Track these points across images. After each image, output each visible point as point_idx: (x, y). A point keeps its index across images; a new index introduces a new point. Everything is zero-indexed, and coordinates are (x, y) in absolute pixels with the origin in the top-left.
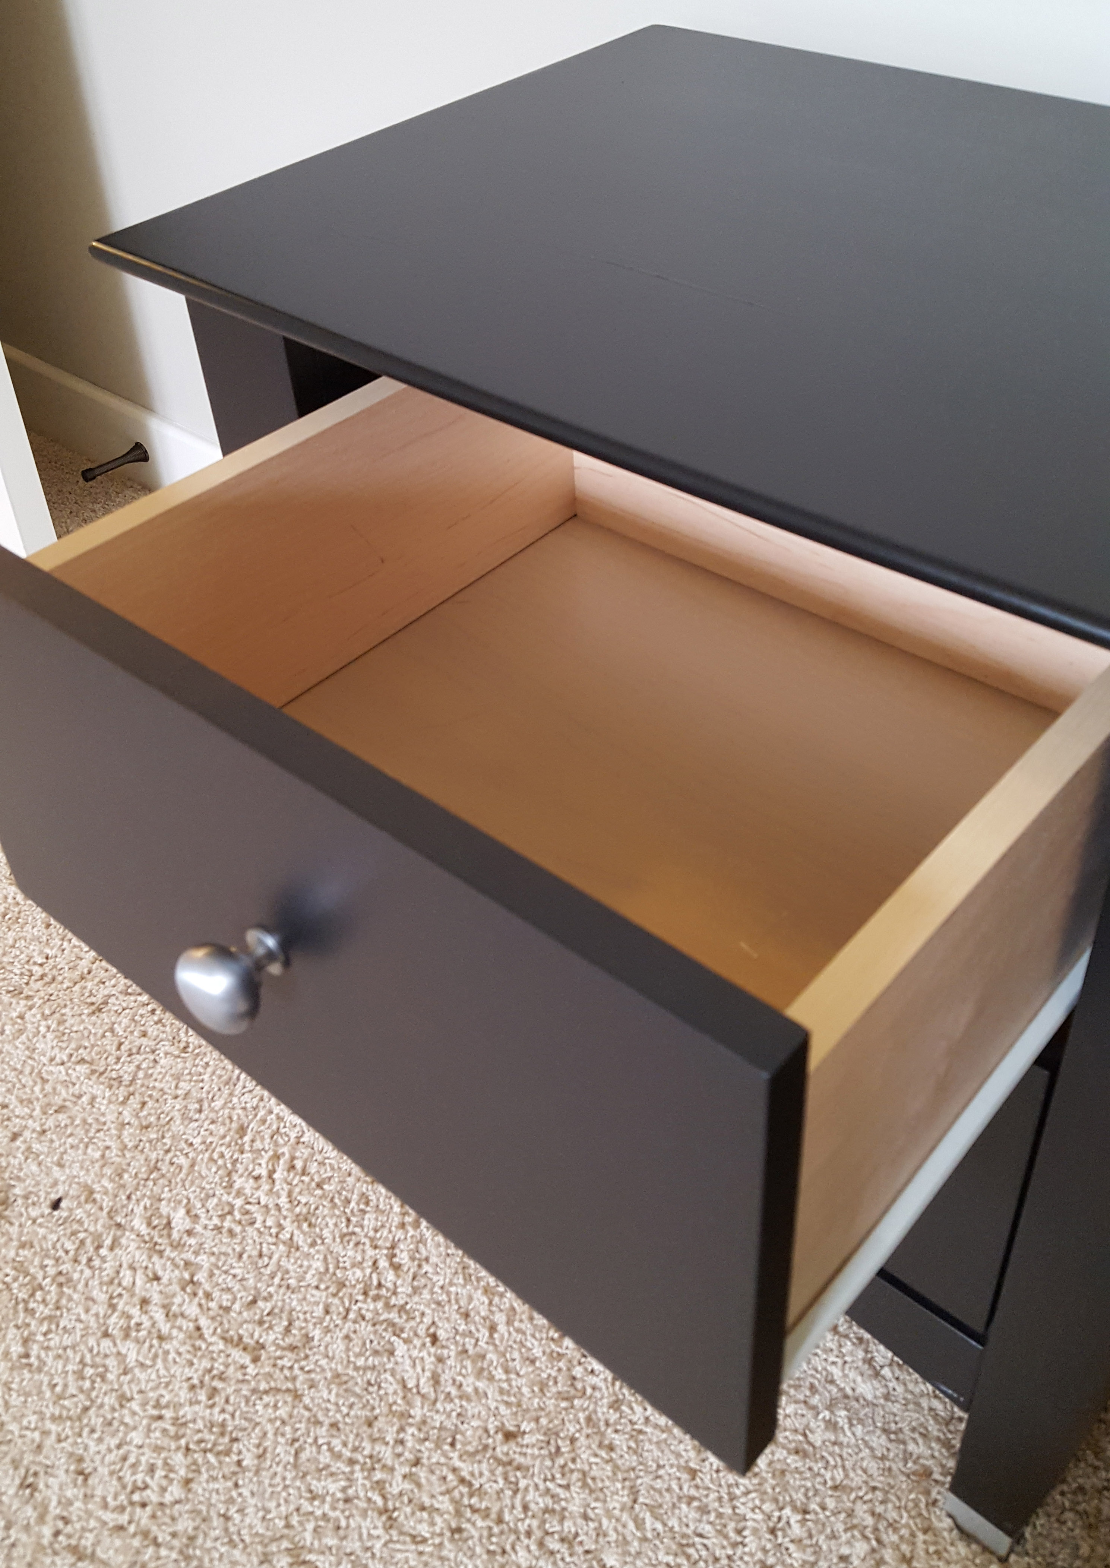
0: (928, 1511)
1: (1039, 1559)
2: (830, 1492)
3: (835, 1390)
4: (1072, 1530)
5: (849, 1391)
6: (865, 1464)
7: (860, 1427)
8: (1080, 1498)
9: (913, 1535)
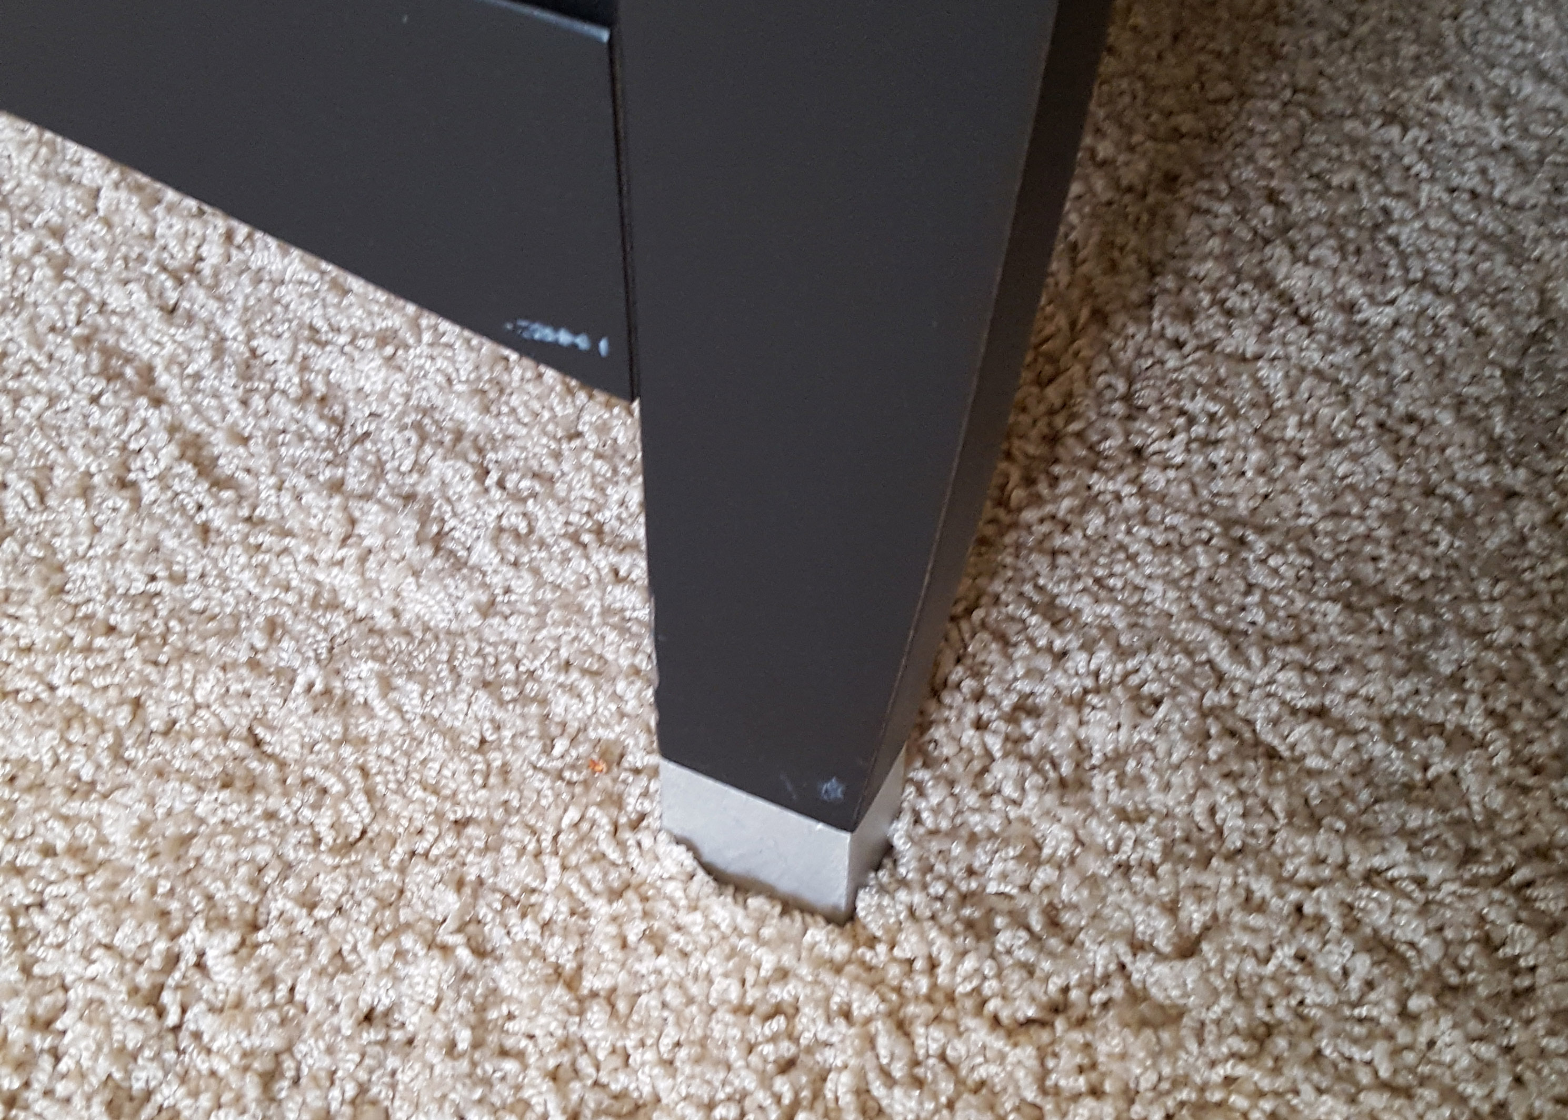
0: (622, 846)
1: (938, 888)
2: (329, 861)
3: (340, 622)
4: (1016, 803)
5: (383, 620)
6: (431, 775)
7: (414, 688)
8: (1027, 726)
9: (579, 912)
